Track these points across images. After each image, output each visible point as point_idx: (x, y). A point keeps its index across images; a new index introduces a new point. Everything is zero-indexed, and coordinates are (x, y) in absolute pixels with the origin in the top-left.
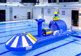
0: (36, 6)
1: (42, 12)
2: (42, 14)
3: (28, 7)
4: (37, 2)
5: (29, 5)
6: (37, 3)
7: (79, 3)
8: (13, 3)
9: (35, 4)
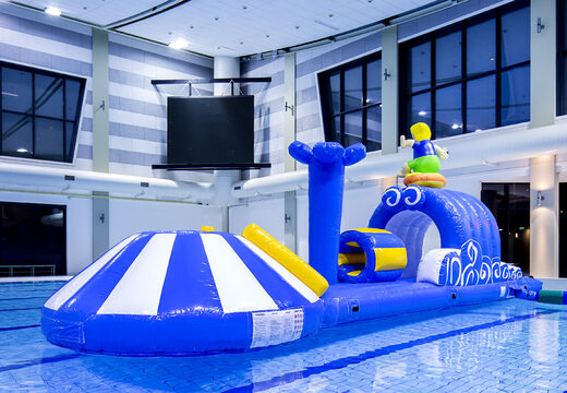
0: (247, 184)
1: (287, 218)
2: (287, 231)
3: (203, 197)
4: (256, 161)
5: (207, 185)
6: (253, 172)
7: (530, 127)
8: (113, 165)
9: (244, 178)
